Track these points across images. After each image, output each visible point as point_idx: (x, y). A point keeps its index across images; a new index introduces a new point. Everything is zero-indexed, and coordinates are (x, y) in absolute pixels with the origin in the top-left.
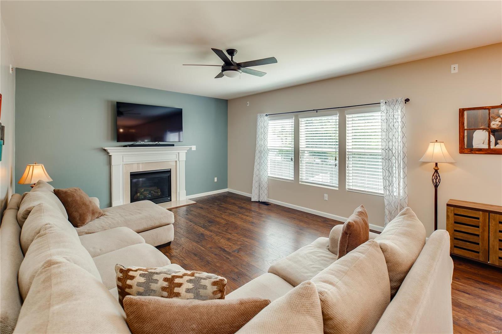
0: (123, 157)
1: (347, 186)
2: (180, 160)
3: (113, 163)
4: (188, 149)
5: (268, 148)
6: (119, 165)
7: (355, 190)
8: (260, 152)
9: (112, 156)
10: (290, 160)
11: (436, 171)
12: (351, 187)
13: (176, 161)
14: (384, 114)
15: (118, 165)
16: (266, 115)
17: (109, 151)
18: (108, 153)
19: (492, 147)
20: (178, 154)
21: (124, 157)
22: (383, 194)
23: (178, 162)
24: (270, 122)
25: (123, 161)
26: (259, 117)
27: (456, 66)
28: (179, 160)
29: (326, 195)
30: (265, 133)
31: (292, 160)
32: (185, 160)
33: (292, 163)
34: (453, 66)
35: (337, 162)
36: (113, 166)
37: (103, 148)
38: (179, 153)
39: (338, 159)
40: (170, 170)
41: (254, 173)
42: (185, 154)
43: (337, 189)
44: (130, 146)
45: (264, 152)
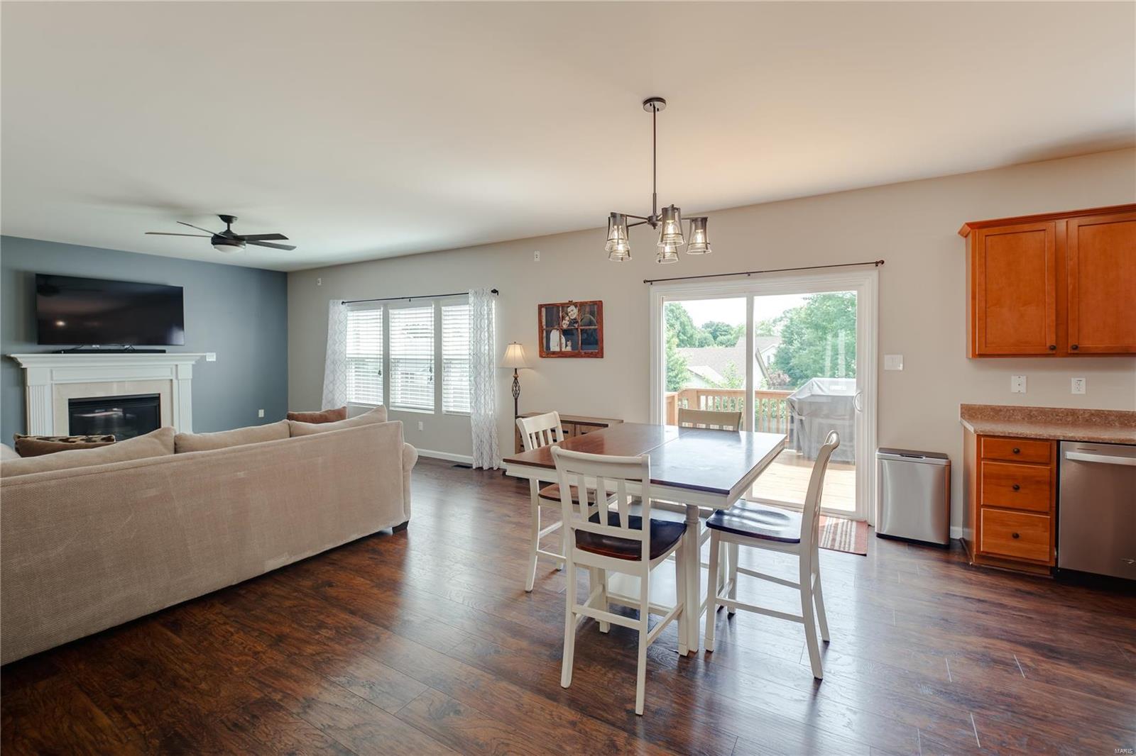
0: (52, 372)
1: (443, 407)
2: (179, 378)
3: (30, 380)
4: (198, 358)
5: (347, 356)
6: (44, 386)
7: (454, 412)
8: (334, 362)
9: (28, 370)
10: (377, 374)
11: (516, 379)
12: (452, 409)
13: (171, 380)
14: (472, 308)
15: (41, 386)
16: (343, 302)
17: (20, 360)
18: (19, 364)
19: (563, 349)
20: (174, 367)
21: (54, 372)
22: (469, 413)
23: (175, 382)
24: (350, 314)
25: (52, 379)
26: (331, 307)
27: (537, 253)
28: (177, 378)
29: (421, 423)
30: (343, 332)
31: (380, 373)
32: (191, 377)
33: (381, 378)
34: (536, 253)
35: (433, 374)
36: (31, 388)
37: (8, 355)
38: (177, 365)
39: (433, 370)
40: (157, 396)
41: (324, 397)
42: (191, 367)
43: (433, 413)
44: (66, 352)
45: (339, 363)
